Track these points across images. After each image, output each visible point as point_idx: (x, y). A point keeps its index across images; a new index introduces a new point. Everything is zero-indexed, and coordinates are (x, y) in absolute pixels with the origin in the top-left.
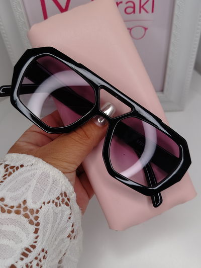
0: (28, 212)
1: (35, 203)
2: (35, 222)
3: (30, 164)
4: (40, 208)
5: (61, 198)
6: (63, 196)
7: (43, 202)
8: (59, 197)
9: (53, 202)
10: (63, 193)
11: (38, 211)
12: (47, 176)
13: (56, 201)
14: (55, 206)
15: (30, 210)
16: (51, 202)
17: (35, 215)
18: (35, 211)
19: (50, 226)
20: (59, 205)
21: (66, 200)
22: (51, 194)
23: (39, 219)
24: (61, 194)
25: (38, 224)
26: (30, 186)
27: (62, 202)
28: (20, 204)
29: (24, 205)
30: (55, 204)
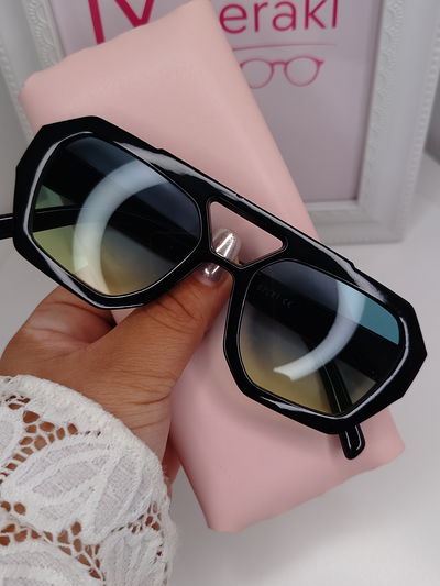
6: (152, 511)
9: (130, 525)
10: (153, 504)
13: (136, 523)
14: (131, 533)
15: (86, 547)
16: (126, 527)
18: (93, 549)
20: (138, 530)
27: (147, 524)
28: (66, 532)
29: (75, 534)
30: (132, 529)
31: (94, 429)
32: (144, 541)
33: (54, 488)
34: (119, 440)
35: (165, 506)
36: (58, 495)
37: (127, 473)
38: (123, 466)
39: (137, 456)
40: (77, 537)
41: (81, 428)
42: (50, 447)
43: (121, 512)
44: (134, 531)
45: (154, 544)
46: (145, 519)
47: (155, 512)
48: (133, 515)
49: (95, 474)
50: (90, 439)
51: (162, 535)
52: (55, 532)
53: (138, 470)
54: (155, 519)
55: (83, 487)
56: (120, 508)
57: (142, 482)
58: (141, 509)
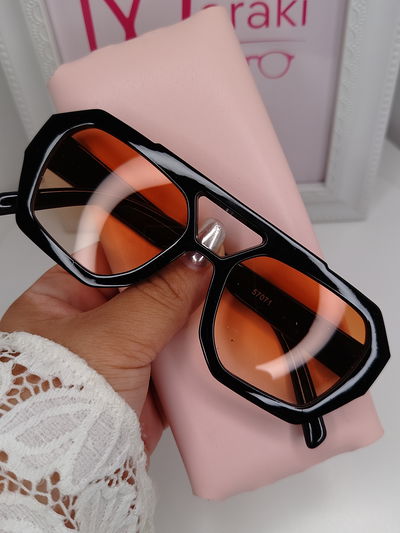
6: (128, 466)
9: (107, 478)
13: (112, 476)
14: (107, 486)
20: (115, 483)
27: (123, 478)
28: (45, 481)
29: (54, 484)
30: (108, 482)
31: (78, 383)
32: (119, 495)
33: (36, 437)
34: (100, 395)
35: (141, 461)
36: (40, 446)
37: (107, 427)
38: (103, 421)
39: (116, 412)
40: (55, 486)
41: (66, 382)
42: (35, 398)
43: (100, 464)
44: (110, 484)
45: (129, 498)
46: (121, 474)
47: (130, 467)
48: (110, 468)
49: (76, 427)
50: (73, 392)
51: (136, 489)
52: (35, 481)
53: (117, 426)
54: (131, 474)
55: (64, 439)
56: (97, 461)
57: (120, 437)
58: (118, 463)
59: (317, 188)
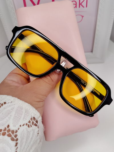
0: (10, 133)
1: (15, 126)
2: (15, 139)
3: (10, 101)
4: (18, 129)
5: (31, 122)
6: (33, 120)
7: (20, 125)
8: (30, 121)
9: (27, 124)
10: (32, 118)
11: (16, 131)
12: (22, 108)
13: (28, 124)
14: (28, 127)
15: (12, 131)
16: (25, 125)
17: (15, 134)
18: (15, 132)
19: (25, 140)
20: (30, 126)
21: (35, 122)
22: (25, 119)
23: (18, 136)
24: (31, 119)
25: (17, 140)
26: (11, 116)
30: (27, 125)
40: (8, 128)
52: (3, 129)
59: (90, 54)
